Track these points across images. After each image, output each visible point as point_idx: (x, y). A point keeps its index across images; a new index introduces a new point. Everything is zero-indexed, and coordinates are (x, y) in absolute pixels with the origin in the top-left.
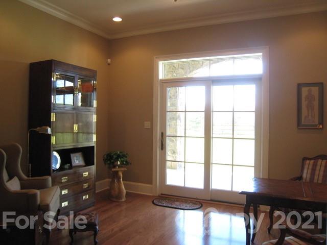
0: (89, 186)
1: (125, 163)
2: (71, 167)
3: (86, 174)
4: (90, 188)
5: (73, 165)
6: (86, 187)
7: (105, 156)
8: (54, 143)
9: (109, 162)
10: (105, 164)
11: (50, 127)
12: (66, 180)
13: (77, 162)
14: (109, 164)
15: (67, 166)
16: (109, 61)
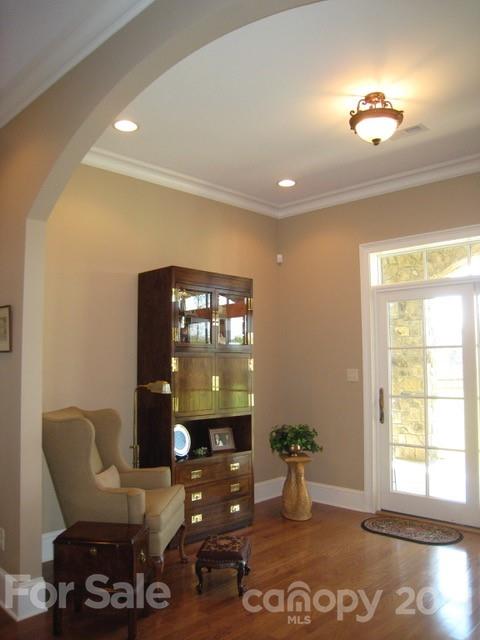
0: (241, 489)
1: (309, 447)
2: (210, 453)
3: (235, 466)
4: (243, 492)
5: (214, 448)
6: (235, 490)
7: (274, 434)
8: (177, 410)
9: (279, 445)
10: (273, 449)
11: (169, 382)
12: (198, 476)
13: (221, 444)
14: (280, 450)
15: (201, 451)
16: (280, 257)
